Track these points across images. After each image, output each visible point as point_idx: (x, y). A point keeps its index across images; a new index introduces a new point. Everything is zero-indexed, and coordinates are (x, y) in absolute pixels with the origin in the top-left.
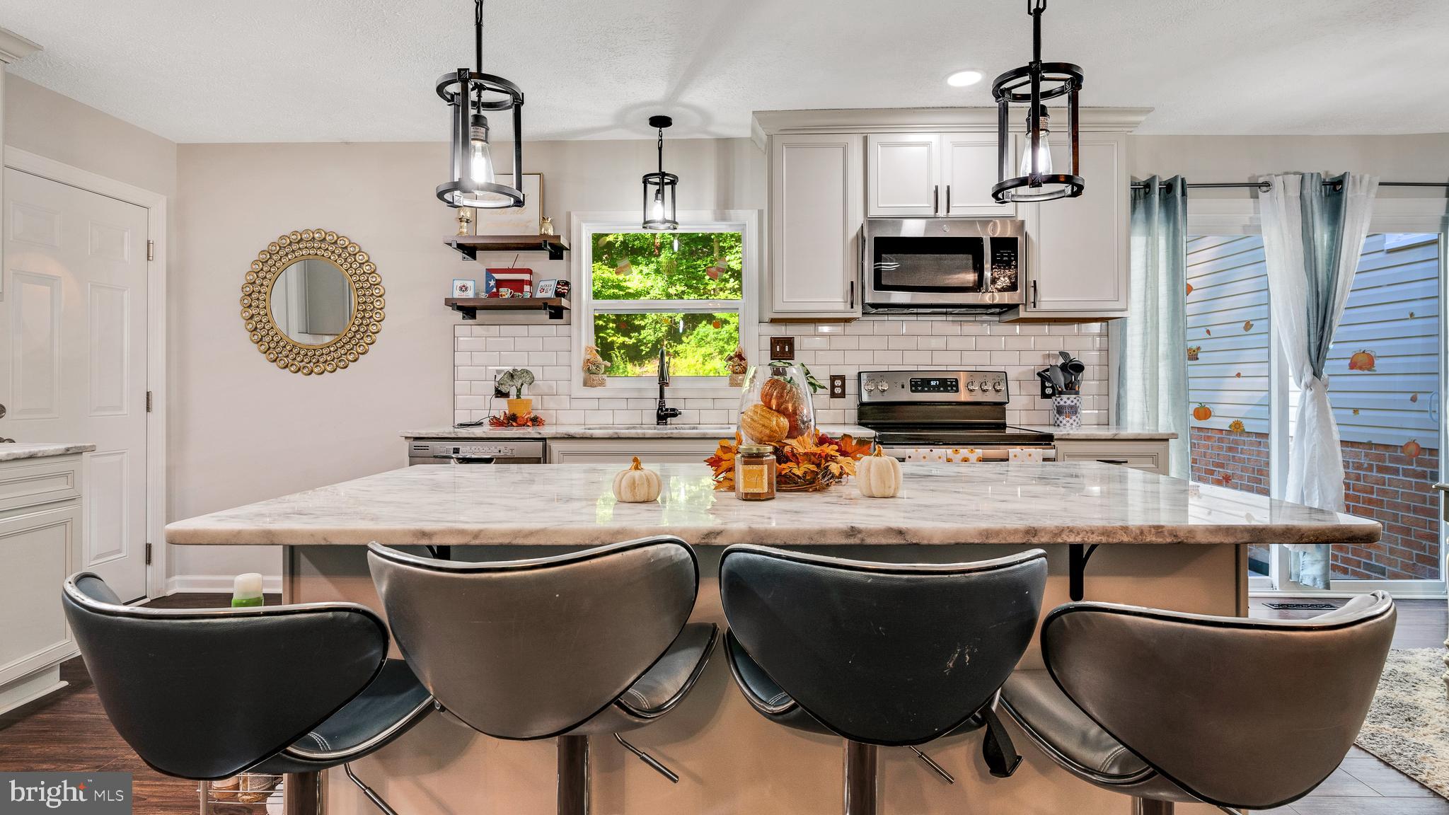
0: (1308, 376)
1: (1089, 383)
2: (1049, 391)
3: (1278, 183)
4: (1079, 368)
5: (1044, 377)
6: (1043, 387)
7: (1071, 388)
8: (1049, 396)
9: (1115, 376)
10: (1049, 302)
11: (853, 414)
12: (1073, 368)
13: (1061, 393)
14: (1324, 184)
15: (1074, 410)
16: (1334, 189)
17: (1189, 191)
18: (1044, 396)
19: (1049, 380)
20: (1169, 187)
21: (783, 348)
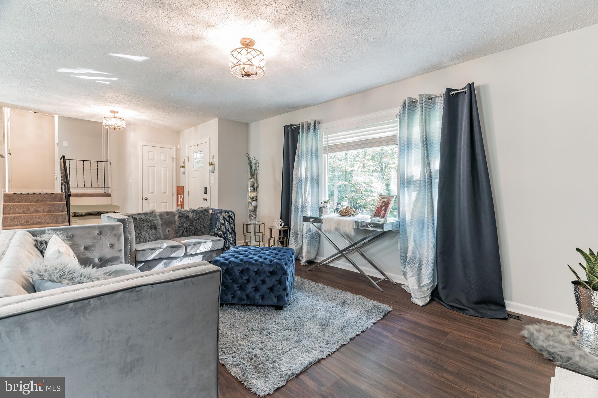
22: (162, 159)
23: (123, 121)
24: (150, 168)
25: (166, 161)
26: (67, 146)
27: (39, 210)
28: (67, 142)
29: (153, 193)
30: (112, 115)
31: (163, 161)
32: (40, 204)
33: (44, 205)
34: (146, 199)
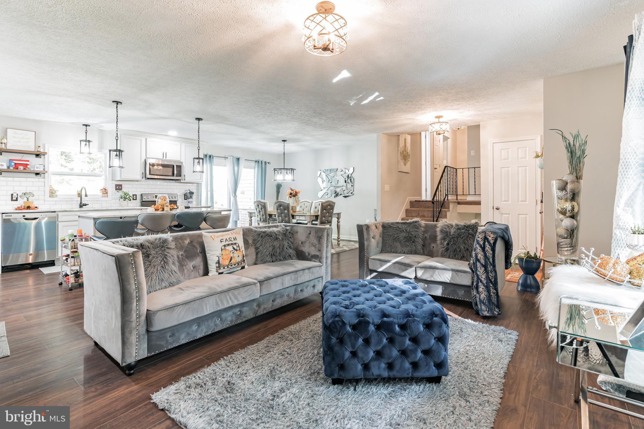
0: (234, 195)
1: (194, 196)
2: (186, 198)
3: (229, 157)
4: (193, 193)
5: (185, 195)
6: (185, 197)
7: (191, 197)
8: (186, 199)
9: (199, 196)
10: (187, 180)
11: (139, 204)
12: (192, 193)
13: (189, 198)
14: (237, 159)
15: (192, 202)
16: (238, 159)
17: (214, 157)
18: (185, 199)
19: (186, 195)
20: (210, 156)
21: (119, 187)
22: (520, 156)
23: (448, 124)
24: (503, 169)
25: (525, 158)
26: (474, 154)
27: (425, 215)
28: (474, 151)
29: (507, 201)
30: (437, 120)
31: (521, 158)
32: (426, 210)
33: (428, 211)
34: (497, 209)
